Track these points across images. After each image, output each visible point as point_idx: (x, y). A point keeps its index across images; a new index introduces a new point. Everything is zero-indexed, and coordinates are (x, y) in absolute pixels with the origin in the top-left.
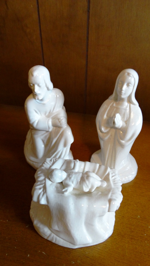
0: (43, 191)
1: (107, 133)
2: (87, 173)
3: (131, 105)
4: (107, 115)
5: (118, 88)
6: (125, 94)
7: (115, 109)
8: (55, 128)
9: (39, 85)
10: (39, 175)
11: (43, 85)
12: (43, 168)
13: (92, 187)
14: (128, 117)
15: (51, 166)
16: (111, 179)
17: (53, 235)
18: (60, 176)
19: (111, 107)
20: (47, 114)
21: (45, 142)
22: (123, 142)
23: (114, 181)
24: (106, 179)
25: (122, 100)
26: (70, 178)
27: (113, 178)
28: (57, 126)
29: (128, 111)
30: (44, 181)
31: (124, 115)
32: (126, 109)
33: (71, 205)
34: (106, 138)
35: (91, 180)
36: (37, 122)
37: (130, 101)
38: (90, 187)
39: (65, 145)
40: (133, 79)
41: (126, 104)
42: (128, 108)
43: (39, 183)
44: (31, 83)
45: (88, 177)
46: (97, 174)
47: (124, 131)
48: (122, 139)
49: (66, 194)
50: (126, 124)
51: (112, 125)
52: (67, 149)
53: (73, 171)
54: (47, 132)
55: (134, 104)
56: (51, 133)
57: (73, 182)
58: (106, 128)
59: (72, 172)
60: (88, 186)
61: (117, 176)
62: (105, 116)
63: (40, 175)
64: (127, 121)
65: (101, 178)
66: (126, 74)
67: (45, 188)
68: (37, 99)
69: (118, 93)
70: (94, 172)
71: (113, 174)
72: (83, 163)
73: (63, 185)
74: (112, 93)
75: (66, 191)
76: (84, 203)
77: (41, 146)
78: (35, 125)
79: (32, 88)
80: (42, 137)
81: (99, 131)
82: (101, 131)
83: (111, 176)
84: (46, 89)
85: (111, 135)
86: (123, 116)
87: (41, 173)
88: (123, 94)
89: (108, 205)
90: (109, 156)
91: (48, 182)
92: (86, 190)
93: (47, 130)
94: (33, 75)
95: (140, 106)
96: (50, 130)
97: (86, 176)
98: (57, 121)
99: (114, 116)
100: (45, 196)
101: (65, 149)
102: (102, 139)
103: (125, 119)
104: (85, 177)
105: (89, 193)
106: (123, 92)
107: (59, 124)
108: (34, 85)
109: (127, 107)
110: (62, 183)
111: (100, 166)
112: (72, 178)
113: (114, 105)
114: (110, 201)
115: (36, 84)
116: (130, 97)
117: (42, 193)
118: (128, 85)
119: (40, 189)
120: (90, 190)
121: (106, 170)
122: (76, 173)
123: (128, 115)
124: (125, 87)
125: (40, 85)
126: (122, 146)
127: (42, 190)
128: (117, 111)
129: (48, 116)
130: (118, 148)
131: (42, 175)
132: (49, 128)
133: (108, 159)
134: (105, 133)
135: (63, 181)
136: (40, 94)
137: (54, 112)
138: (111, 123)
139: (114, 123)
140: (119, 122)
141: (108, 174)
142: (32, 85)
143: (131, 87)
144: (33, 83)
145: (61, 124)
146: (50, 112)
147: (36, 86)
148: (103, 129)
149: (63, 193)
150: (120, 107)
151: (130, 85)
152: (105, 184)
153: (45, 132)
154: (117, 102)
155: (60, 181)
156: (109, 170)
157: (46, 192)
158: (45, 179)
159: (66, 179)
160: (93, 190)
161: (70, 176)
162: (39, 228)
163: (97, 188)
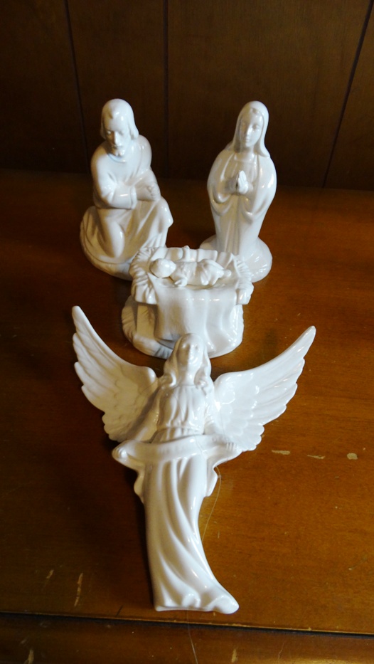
0: (149, 286)
1: (226, 203)
2: (203, 261)
3: (260, 157)
4: (225, 175)
5: (241, 131)
6: (251, 140)
7: (236, 165)
8: (141, 202)
9: (121, 133)
10: (136, 270)
11: (126, 132)
12: (138, 260)
13: (213, 278)
14: (256, 175)
15: (150, 258)
16: (236, 267)
17: (164, 348)
18: (167, 267)
19: (230, 161)
20: (127, 180)
21: (125, 227)
22: (249, 214)
23: (241, 269)
24: (230, 267)
25: (246, 149)
26: (182, 269)
27: (239, 266)
28: (144, 199)
29: (255, 166)
30: (146, 277)
31: (250, 172)
32: (252, 164)
33: (190, 300)
34: (226, 211)
35: (211, 268)
36: (112, 194)
37: (257, 151)
38: (209, 278)
39: (160, 230)
40: (261, 118)
41: (252, 155)
42: (255, 163)
43: (139, 279)
44: (108, 128)
45: (206, 265)
46: (217, 261)
47: (251, 196)
48: (250, 211)
49: (181, 287)
50: (254, 186)
51: (233, 189)
52: (162, 236)
53: (184, 260)
54: (128, 209)
55: (263, 155)
56: (134, 213)
57: (186, 274)
58: (225, 195)
59: (183, 263)
60: (207, 277)
61: (244, 264)
62: (222, 177)
63: (139, 269)
64: (255, 183)
65: (223, 266)
66: (251, 110)
67: (150, 283)
68: (117, 154)
69: (241, 139)
70: (212, 259)
71: (239, 262)
72: (194, 252)
73: (172, 280)
74: (230, 139)
75: (180, 283)
76: (205, 296)
77: (118, 236)
78: (110, 200)
79: (110, 137)
80: (120, 220)
81: (212, 201)
82: (217, 201)
83: (235, 264)
84: (129, 137)
85: (232, 207)
86: (249, 175)
87: (139, 267)
88: (247, 141)
89: (235, 298)
90: (229, 241)
91: (153, 278)
92: (205, 282)
93: (129, 207)
94: (111, 117)
95: (272, 158)
96: (134, 207)
97: (203, 264)
98: (145, 190)
99: (237, 175)
100: (153, 292)
101: (160, 235)
102: (219, 214)
103: (252, 180)
104: (201, 266)
105: (209, 287)
106: (248, 138)
107: (149, 195)
108: (113, 133)
109: (253, 161)
110: (170, 278)
111: (219, 254)
112: (185, 270)
113: (235, 158)
114: (238, 291)
115: (117, 130)
116: (257, 145)
117: (148, 289)
118: (254, 127)
119: (144, 285)
120: (210, 282)
121: (228, 257)
122: (189, 263)
123: (256, 173)
124: (250, 130)
125: (123, 132)
126: (249, 221)
127: (147, 286)
128: (240, 166)
129: (129, 184)
130: (244, 225)
131: (140, 269)
132: (132, 203)
133: (228, 246)
134: (223, 203)
135: (172, 274)
136: (122, 147)
137: (138, 175)
138: (231, 186)
139: (237, 185)
140: (244, 184)
141: (232, 263)
142: (109, 133)
143: (259, 131)
144: (113, 129)
145: (152, 195)
146: (131, 177)
147: (117, 135)
148: (220, 198)
149: (176, 286)
150: (243, 161)
151: (257, 126)
152: (229, 274)
153: (123, 211)
154: (240, 154)
155: (168, 275)
156: (232, 257)
157: (153, 287)
158: (147, 274)
159: (176, 271)
160: (214, 282)
161: (182, 266)
162: (142, 343)
163: (219, 279)
